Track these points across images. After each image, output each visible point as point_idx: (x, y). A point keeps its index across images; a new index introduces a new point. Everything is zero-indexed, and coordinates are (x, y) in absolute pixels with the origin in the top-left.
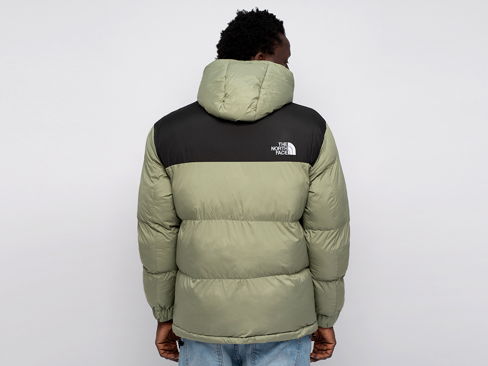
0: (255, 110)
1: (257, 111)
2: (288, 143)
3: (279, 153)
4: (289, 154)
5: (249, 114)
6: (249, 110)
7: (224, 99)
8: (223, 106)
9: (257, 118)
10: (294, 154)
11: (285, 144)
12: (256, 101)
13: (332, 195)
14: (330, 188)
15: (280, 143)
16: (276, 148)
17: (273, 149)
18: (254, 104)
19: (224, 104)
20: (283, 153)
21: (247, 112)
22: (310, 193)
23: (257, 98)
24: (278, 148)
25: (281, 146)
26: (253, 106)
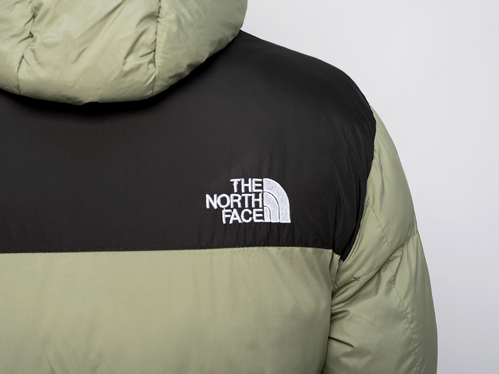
0: (153, 61)
1: (158, 61)
2: (266, 180)
3: (235, 217)
4: (267, 220)
5: (130, 78)
6: (132, 61)
7: (30, 28)
8: (29, 56)
9: (157, 89)
10: (286, 219)
11: (252, 184)
12: (151, 25)
13: (411, 348)
14: (403, 325)
15: (235, 182)
16: (224, 201)
17: (213, 201)
18: (148, 38)
19: (36, 46)
20: (247, 216)
21: (127, 68)
22: (334, 344)
23: (153, 16)
24: (230, 200)
25: (239, 192)
26: (143, 45)
